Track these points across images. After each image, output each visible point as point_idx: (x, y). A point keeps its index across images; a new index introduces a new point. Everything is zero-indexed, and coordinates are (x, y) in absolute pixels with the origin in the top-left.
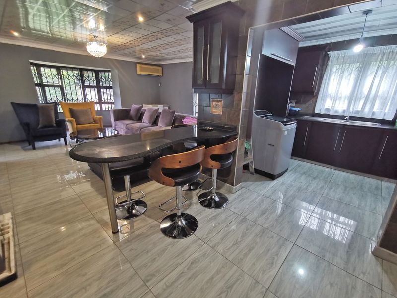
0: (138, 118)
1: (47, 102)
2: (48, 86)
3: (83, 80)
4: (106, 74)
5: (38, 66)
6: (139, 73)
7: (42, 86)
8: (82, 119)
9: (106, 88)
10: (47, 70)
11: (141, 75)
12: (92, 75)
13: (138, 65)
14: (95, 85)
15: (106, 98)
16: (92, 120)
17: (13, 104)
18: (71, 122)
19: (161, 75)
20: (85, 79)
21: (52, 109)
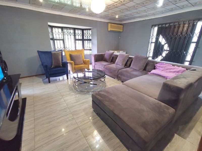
0: (111, 60)
1: (55, 50)
2: (57, 40)
3: (75, 36)
4: (88, 31)
5: (52, 27)
6: (109, 30)
7: (53, 39)
8: (77, 62)
9: (88, 40)
10: (56, 29)
11: (111, 31)
12: (80, 32)
13: (109, 24)
14: (82, 38)
15: (87, 46)
16: (82, 62)
17: (38, 51)
18: (71, 64)
19: (121, 30)
20: (76, 34)
21: (60, 55)
